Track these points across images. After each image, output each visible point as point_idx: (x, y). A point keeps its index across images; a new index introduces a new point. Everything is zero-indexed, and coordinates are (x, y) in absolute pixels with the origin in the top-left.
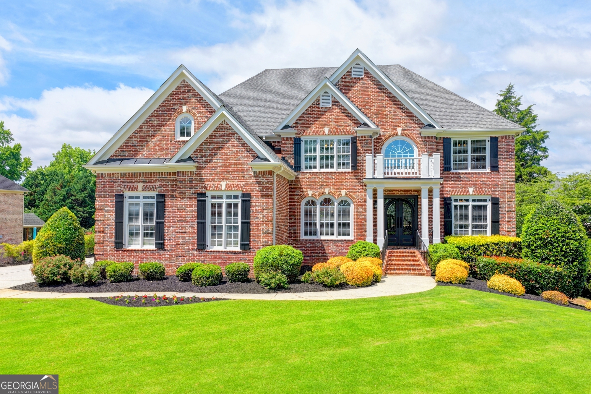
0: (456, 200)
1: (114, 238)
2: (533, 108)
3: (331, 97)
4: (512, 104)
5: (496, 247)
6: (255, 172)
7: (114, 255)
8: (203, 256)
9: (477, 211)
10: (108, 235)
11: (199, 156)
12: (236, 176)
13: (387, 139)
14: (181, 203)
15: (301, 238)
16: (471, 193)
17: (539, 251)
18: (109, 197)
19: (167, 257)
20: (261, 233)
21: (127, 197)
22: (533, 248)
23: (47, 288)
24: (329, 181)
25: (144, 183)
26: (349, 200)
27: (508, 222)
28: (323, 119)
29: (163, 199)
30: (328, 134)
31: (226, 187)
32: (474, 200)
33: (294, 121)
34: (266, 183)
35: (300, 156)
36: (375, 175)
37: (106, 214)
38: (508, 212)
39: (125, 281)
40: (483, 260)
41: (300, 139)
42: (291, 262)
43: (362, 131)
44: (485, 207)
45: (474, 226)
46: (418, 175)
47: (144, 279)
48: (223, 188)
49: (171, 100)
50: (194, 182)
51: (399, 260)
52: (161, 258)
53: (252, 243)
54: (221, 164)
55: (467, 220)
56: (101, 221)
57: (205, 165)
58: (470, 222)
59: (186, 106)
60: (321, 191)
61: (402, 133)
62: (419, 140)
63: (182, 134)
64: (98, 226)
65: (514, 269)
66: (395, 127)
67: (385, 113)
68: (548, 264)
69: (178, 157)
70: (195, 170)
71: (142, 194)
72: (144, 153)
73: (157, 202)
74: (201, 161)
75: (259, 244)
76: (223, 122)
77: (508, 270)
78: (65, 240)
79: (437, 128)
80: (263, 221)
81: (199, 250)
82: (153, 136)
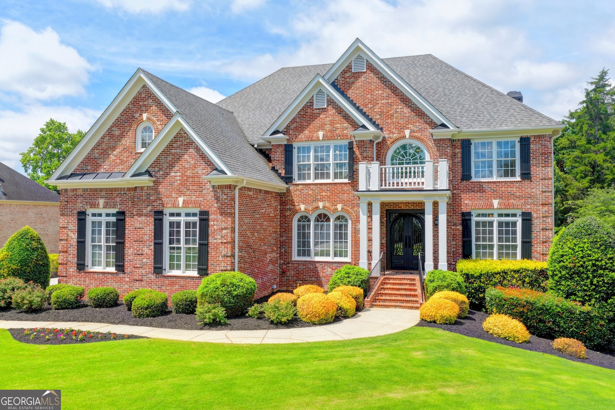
0: (477, 215)
1: (76, 259)
3: (326, 97)
4: (607, 94)
5: (516, 276)
6: (213, 187)
7: (77, 277)
8: (160, 280)
9: (504, 229)
10: (71, 256)
11: (156, 169)
12: (194, 191)
13: (393, 143)
14: (139, 221)
15: (293, 259)
16: (496, 207)
17: (564, 283)
18: (72, 215)
19: (127, 281)
20: (219, 257)
21: (90, 215)
22: (557, 278)
24: (324, 194)
25: (105, 199)
26: (346, 216)
27: (543, 242)
28: (317, 123)
29: (122, 217)
30: (323, 140)
31: (183, 203)
32: (500, 215)
33: (285, 126)
34: (224, 199)
35: (292, 165)
36: (369, 185)
37: (69, 233)
38: (543, 229)
39: (69, 308)
41: (291, 145)
42: (235, 293)
43: (360, 134)
44: (514, 224)
45: (500, 247)
46: (421, 186)
47: (92, 306)
48: (181, 205)
49: (132, 108)
50: (151, 198)
51: (393, 289)
52: (121, 281)
53: (210, 267)
54: (178, 178)
55: (491, 239)
56: (64, 240)
57: (162, 179)
58: (495, 242)
59: (146, 114)
60: (315, 205)
61: (410, 136)
62: (431, 144)
63: (144, 145)
64: (62, 245)
65: (525, 306)
66: (401, 129)
67: (390, 112)
68: (574, 300)
69: (133, 171)
70: (152, 184)
71: (104, 211)
72: (105, 167)
73: (117, 220)
74: (158, 175)
75: (218, 269)
76: (180, 130)
77: (517, 307)
78: (20, 262)
79: (451, 128)
80: (222, 243)
81: (156, 274)
82: (114, 148)
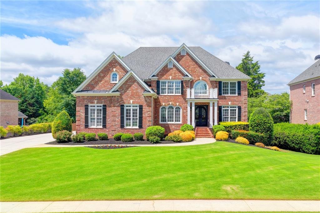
0: (224, 107)
1: (84, 123)
2: (258, 62)
3: (172, 64)
4: (249, 60)
5: (239, 127)
6: (144, 97)
7: (85, 130)
8: (123, 130)
9: (232, 112)
10: (82, 122)
11: (121, 90)
12: (137, 98)
13: (195, 81)
14: (113, 109)
15: (160, 123)
16: (230, 104)
17: (255, 128)
18: (82, 106)
19: (107, 131)
20: (147, 121)
21: (90, 106)
22: (253, 126)
23: (62, 144)
24: (172, 99)
25: (97, 100)
26: (180, 107)
27: (245, 116)
28: (169, 73)
29: (105, 107)
30: (171, 79)
32: (231, 107)
33: (157, 73)
34: (149, 101)
35: (159, 88)
36: (191, 96)
37: (81, 113)
38: (244, 112)
39: (93, 141)
40: (234, 131)
41: (159, 81)
42: (161, 132)
43: (186, 78)
44: (235, 110)
45: (231, 118)
46: (209, 97)
47: (100, 140)
48: (131, 103)
49: (109, 66)
50: (119, 100)
51: (201, 132)
52: (105, 131)
53: (143, 125)
54: (130, 93)
55: (228, 115)
56: (78, 116)
57: (124, 93)
58: (229, 116)
59: (115, 69)
60: (168, 103)
61: (202, 79)
62: (209, 82)
63: (113, 80)
64: (77, 118)
65: (245, 135)
66: (199, 77)
67: (195, 71)
68: (258, 133)
69: (113, 90)
70: (119, 95)
71: (96, 105)
72: (97, 88)
73: (103, 108)
74: (122, 92)
75: (146, 125)
76: (131, 76)
78: (66, 124)
79: (216, 77)
80: (148, 116)
81: (121, 128)
82: (101, 81)
